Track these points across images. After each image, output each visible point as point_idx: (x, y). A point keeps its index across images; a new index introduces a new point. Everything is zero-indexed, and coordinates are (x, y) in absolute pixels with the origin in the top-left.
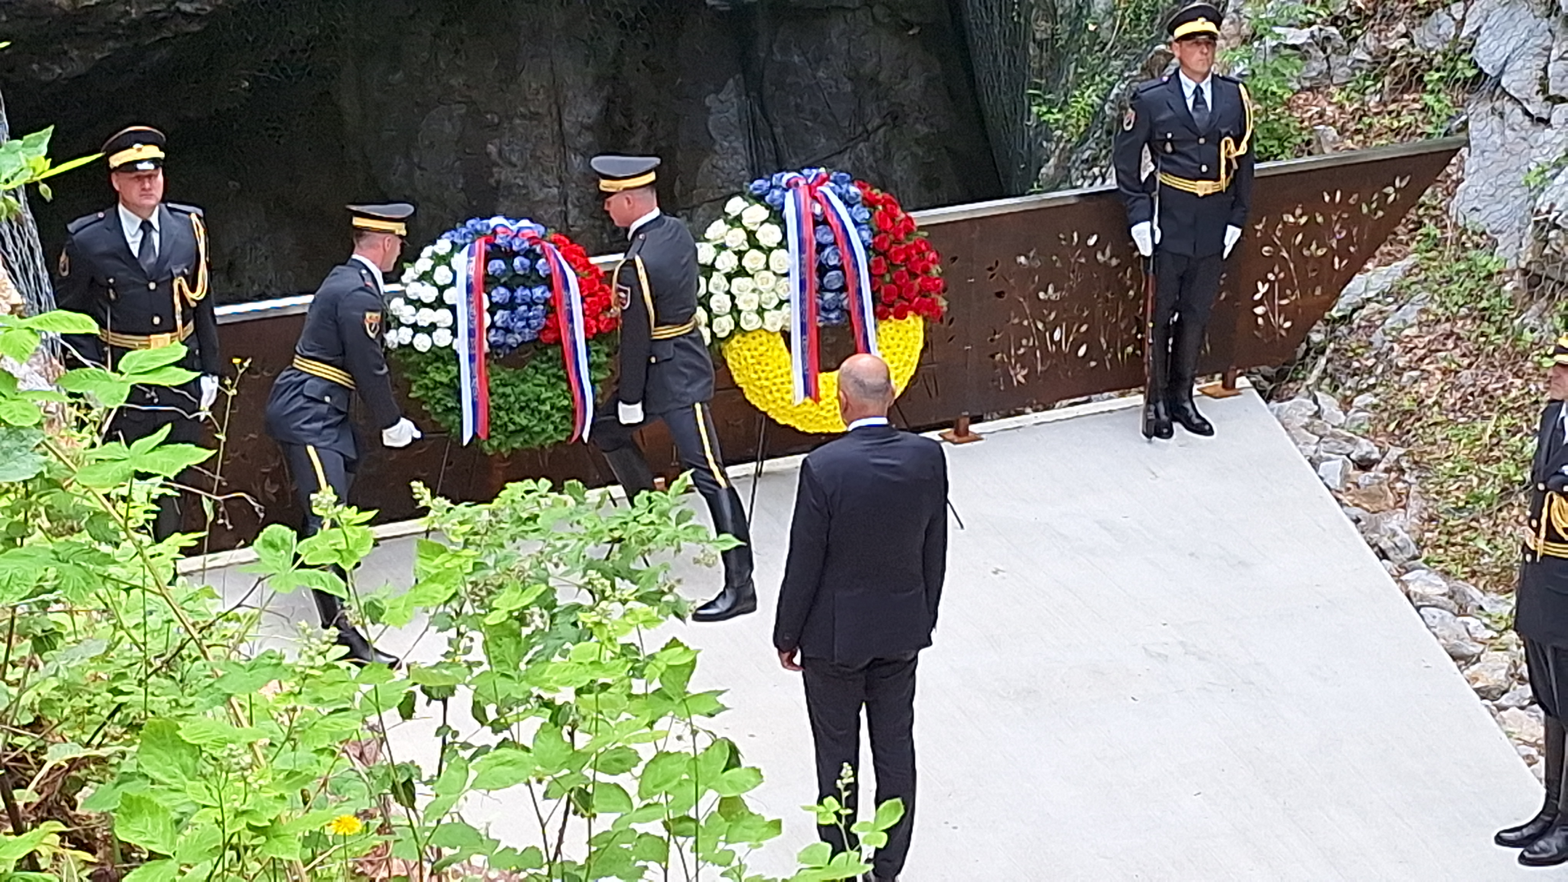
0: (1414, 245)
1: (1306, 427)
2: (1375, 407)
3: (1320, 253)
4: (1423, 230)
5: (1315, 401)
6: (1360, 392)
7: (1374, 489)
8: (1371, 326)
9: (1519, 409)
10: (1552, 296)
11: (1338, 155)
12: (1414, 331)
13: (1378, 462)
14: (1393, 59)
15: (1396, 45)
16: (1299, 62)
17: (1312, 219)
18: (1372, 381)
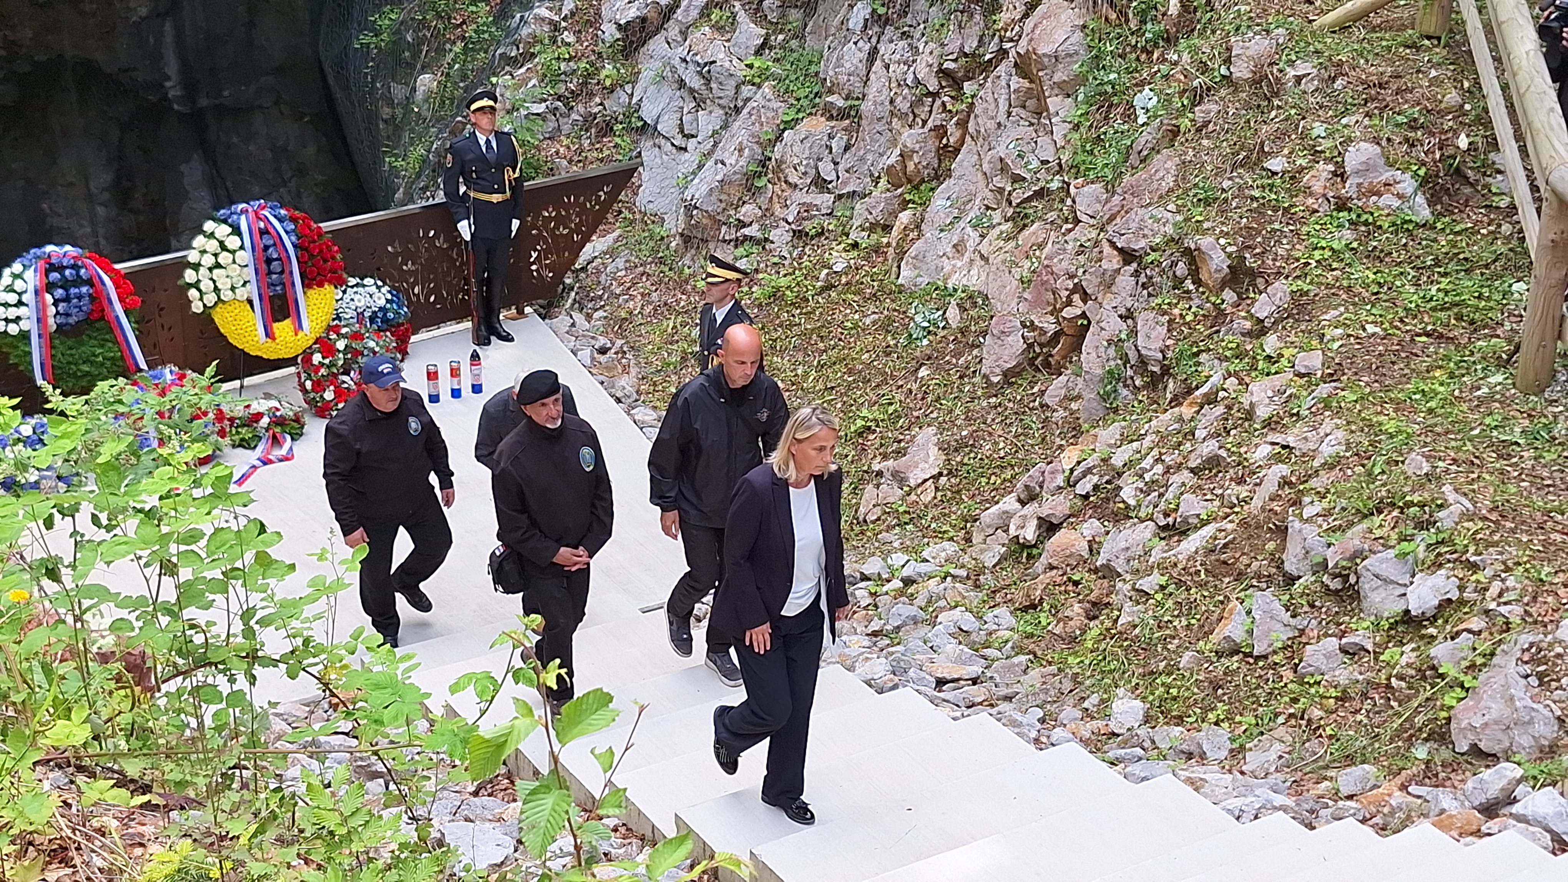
0: (618, 224)
1: (567, 333)
2: (605, 318)
3: (566, 232)
4: (622, 215)
5: (571, 317)
6: (596, 310)
7: (610, 364)
8: (599, 272)
9: (686, 312)
10: (698, 247)
11: (569, 175)
12: (623, 273)
13: (610, 349)
14: (595, 118)
15: (596, 110)
16: (541, 122)
17: (558, 213)
18: (602, 303)
